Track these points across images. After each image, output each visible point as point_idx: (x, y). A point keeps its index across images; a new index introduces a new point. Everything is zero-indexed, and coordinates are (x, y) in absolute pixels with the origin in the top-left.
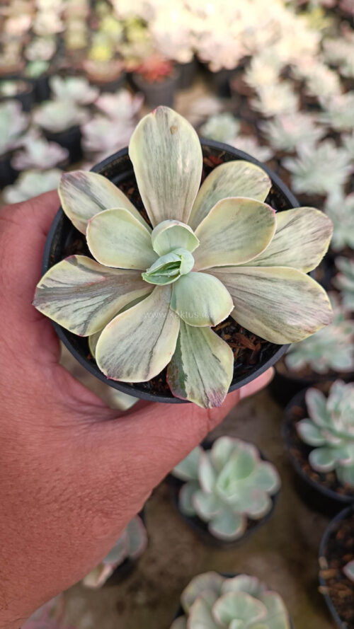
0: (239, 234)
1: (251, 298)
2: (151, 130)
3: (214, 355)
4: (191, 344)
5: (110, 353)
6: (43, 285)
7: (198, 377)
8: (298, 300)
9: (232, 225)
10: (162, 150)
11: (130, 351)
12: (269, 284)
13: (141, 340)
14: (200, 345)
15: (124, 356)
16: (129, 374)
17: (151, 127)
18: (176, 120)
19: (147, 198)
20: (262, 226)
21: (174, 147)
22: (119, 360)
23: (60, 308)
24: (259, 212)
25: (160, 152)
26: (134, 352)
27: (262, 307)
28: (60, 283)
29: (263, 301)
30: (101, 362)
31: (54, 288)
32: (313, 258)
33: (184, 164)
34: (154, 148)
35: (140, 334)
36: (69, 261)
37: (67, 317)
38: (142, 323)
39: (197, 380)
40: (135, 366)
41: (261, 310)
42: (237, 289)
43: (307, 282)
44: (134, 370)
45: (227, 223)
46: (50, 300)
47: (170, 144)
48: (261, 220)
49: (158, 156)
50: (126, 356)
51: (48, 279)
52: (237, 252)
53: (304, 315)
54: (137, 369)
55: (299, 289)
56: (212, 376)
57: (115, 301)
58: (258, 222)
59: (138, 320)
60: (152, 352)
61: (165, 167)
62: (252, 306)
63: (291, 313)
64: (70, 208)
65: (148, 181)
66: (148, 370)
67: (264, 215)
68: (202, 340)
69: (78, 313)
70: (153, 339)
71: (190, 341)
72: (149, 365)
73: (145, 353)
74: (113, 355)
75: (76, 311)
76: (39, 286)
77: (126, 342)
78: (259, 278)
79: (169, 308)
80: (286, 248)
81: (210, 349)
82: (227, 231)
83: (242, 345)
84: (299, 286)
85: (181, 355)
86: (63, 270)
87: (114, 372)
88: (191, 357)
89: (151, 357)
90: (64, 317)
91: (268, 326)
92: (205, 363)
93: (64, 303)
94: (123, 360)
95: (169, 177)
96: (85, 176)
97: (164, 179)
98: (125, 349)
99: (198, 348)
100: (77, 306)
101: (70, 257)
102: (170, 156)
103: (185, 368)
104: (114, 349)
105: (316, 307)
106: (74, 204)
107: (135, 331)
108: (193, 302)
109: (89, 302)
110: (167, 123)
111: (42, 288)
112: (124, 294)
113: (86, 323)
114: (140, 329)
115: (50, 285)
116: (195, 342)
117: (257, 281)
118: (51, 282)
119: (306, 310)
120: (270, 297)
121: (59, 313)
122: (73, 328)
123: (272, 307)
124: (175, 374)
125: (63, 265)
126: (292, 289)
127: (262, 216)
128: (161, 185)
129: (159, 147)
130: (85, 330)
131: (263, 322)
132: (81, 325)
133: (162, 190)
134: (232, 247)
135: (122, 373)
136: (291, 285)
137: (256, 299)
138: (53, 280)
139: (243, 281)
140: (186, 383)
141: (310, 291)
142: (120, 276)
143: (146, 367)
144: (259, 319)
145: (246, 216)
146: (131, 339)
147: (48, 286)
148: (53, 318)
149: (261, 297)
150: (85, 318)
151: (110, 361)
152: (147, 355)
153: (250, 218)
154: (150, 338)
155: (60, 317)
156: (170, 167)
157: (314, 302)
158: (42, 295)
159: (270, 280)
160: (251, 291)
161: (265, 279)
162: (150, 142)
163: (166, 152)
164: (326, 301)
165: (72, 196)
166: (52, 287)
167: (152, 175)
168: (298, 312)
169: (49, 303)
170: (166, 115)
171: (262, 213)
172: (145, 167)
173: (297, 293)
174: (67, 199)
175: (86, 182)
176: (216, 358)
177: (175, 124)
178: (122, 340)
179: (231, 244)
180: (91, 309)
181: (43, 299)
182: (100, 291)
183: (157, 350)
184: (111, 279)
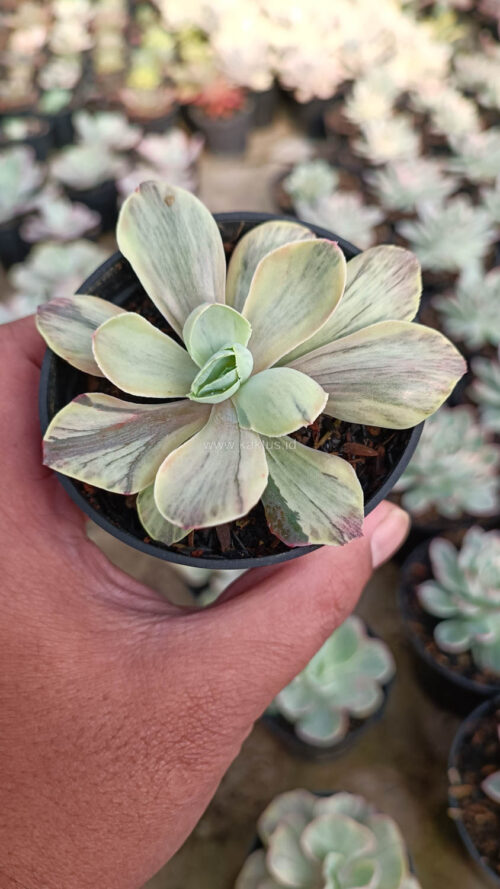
0: (299, 297)
1: (346, 375)
2: (141, 211)
3: (325, 474)
4: (287, 474)
5: (177, 499)
6: (51, 438)
7: (314, 509)
8: (410, 355)
9: (285, 291)
10: (162, 229)
11: (205, 489)
12: (363, 351)
13: (215, 474)
14: (301, 469)
15: (199, 497)
16: (214, 513)
17: (139, 207)
18: (168, 189)
19: (162, 301)
20: (326, 270)
21: (177, 221)
22: (194, 503)
23: (85, 465)
24: (315, 254)
25: (161, 234)
26: (212, 488)
27: (365, 380)
28: (76, 431)
29: (365, 373)
30: (168, 513)
31: (69, 439)
32: (407, 303)
33: (196, 237)
34: (152, 232)
35: (211, 466)
36: (79, 402)
37: (99, 475)
38: (208, 455)
39: (314, 513)
40: (219, 502)
41: (367, 384)
42: (323, 375)
43: (413, 331)
44: (220, 507)
45: (279, 290)
46: (67, 455)
47: (171, 219)
48: (322, 263)
49: (160, 240)
50: (201, 497)
51: (57, 428)
52: (305, 323)
53: (426, 370)
54: (224, 504)
55: (405, 343)
56: (333, 500)
57: (160, 445)
58: (319, 268)
59: (201, 453)
60: (236, 480)
61: (173, 250)
62: (353, 384)
63: (408, 372)
64: (60, 345)
65: (156, 276)
66: (241, 501)
67: (324, 253)
68: (299, 463)
69: (112, 466)
70: (232, 467)
71: (285, 471)
72: (239, 494)
73: (227, 483)
74: (183, 500)
75: (109, 464)
76: (46, 438)
77: (194, 482)
78: (346, 350)
79: (239, 428)
80: (367, 304)
81: (316, 469)
82: (283, 302)
83: (357, 457)
84: (404, 337)
85: (278, 490)
86: (76, 415)
87: (191, 518)
88: (294, 490)
89: (238, 485)
90: (94, 474)
91: (384, 401)
92: (317, 490)
93: (88, 457)
94: (198, 502)
95: (183, 262)
96: (69, 300)
97: (177, 267)
98: (197, 489)
99: (299, 475)
100: (109, 458)
101: (80, 396)
102: (175, 233)
103: (292, 505)
104: (181, 493)
105: (438, 357)
106: (63, 337)
107: (202, 466)
108: (270, 400)
109: (124, 451)
110: (158, 195)
111: (52, 441)
112: (170, 433)
113: (129, 476)
114: (208, 462)
115: (62, 436)
116: (293, 470)
117: (347, 355)
118: (63, 432)
119: (427, 364)
120: (372, 364)
121: (86, 470)
122: (113, 485)
123: (380, 375)
124: (279, 518)
125: (72, 407)
126: (396, 345)
127: (321, 258)
128: (175, 276)
129: (157, 228)
130: (129, 486)
131: (375, 399)
132: (120, 481)
133: (179, 282)
134: (296, 319)
135: (204, 516)
136: (394, 342)
137: (354, 374)
138: (64, 429)
139: (326, 362)
140: (299, 522)
141: (420, 340)
142: (157, 411)
143: (236, 498)
144: (369, 398)
145: (301, 267)
146: (201, 476)
147: (60, 438)
148: (80, 477)
149: (360, 370)
150: (125, 471)
151: (182, 508)
152: (232, 486)
153: (306, 269)
154: (228, 467)
155: (88, 476)
156: (180, 248)
157: (432, 352)
158: (54, 449)
159: (363, 346)
160: (343, 369)
161: (355, 348)
162: (143, 226)
163: (169, 231)
164: (448, 346)
165: (58, 329)
166: (65, 437)
167: (159, 267)
168: (417, 369)
169: (66, 460)
170: (155, 188)
171: (319, 253)
172: (147, 260)
173: (406, 347)
174: (55, 334)
175: (73, 307)
176: (330, 476)
177: (170, 194)
178: (187, 481)
179: (293, 316)
180: (130, 459)
181: (57, 455)
182: (135, 433)
183: (243, 476)
184: (145, 417)
